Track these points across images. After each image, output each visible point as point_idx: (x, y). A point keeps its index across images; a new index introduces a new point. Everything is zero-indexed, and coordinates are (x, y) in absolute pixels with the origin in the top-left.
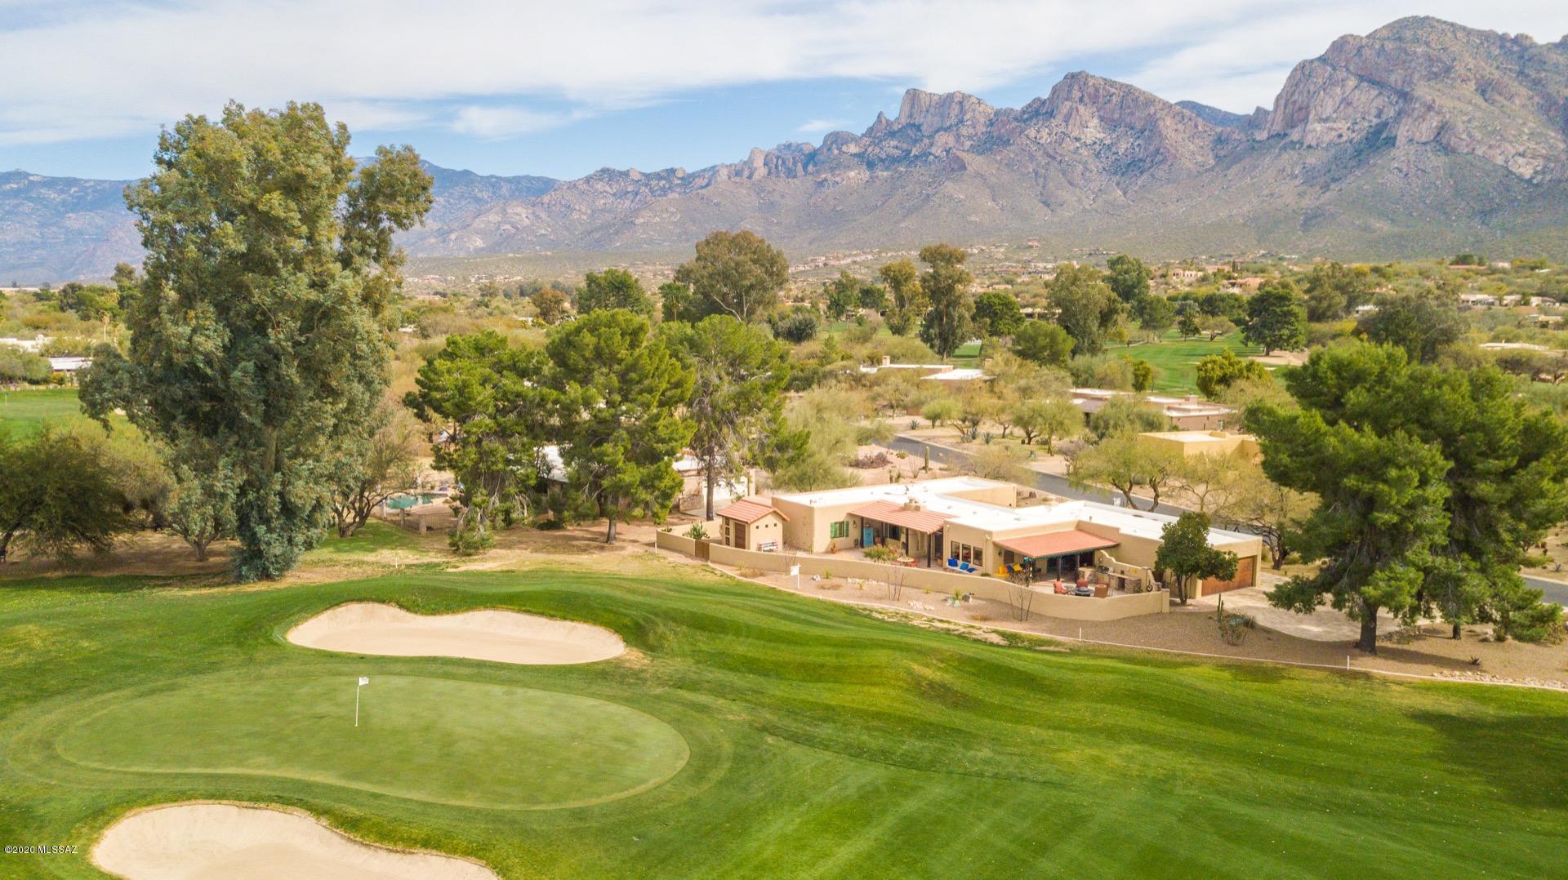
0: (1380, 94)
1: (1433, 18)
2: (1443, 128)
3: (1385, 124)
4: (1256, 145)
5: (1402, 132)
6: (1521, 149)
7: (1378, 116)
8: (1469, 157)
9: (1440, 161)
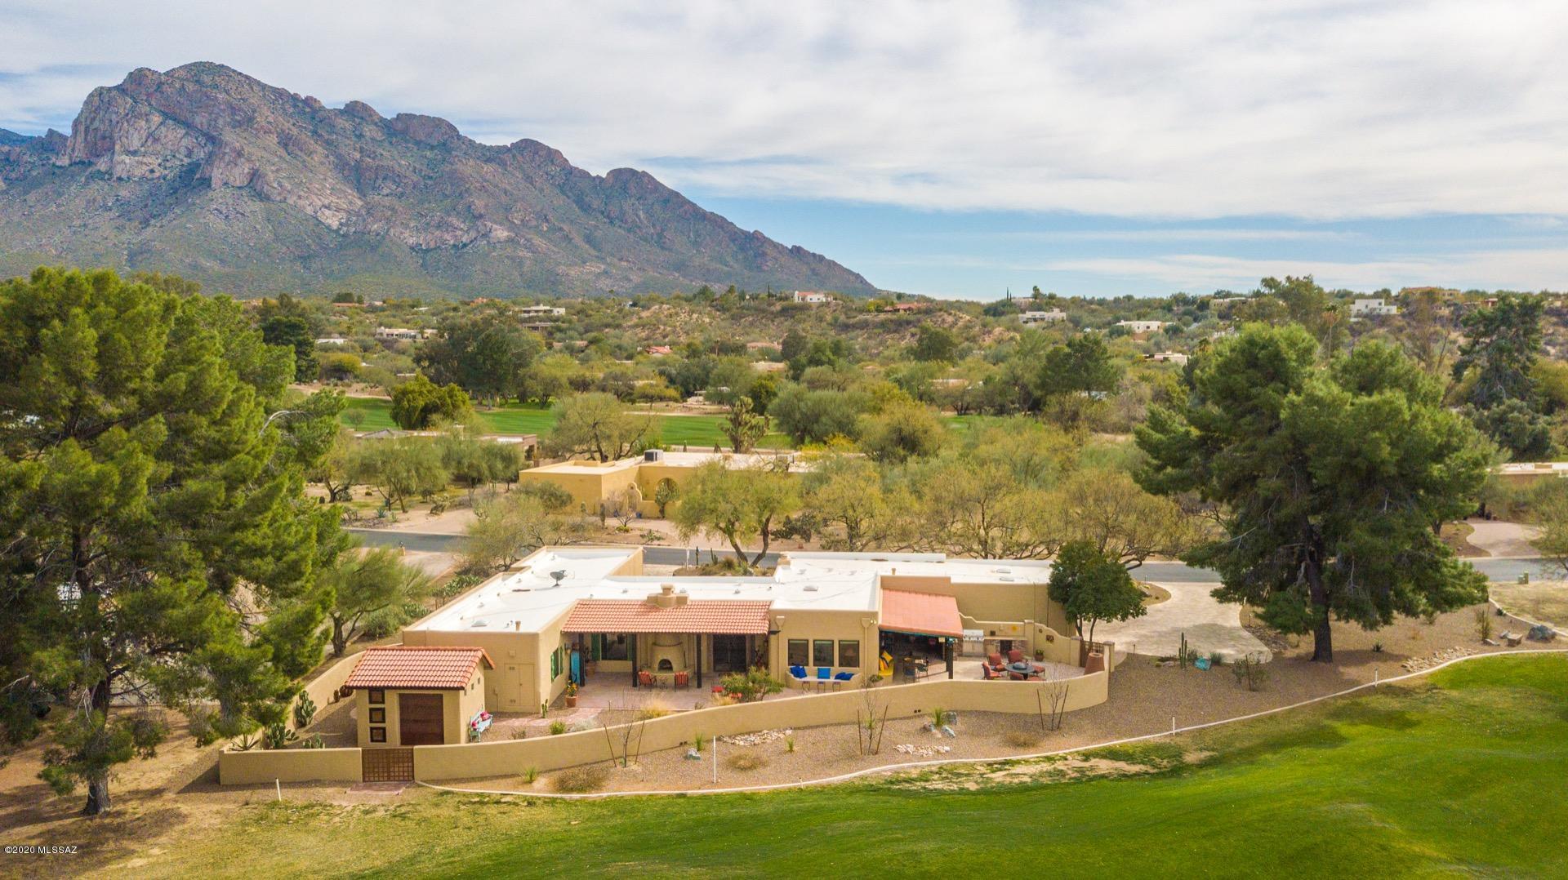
0: (187, 133)
1: (228, 68)
2: (254, 175)
3: (198, 165)
4: (56, 171)
5: (217, 174)
6: (326, 202)
7: (189, 155)
8: (283, 205)
9: (257, 206)
